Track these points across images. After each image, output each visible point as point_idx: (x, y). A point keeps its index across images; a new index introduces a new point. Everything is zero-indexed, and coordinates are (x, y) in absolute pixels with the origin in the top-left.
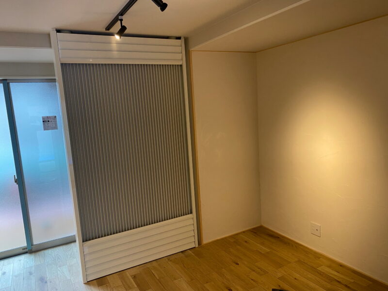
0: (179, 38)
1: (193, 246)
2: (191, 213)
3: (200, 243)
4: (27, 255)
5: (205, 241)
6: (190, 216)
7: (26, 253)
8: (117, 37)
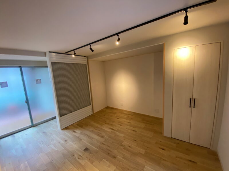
0: (85, 56)
1: (91, 114)
2: (90, 105)
3: (93, 113)
4: (32, 128)
5: (94, 112)
6: (90, 106)
7: (31, 127)
8: (73, 56)
